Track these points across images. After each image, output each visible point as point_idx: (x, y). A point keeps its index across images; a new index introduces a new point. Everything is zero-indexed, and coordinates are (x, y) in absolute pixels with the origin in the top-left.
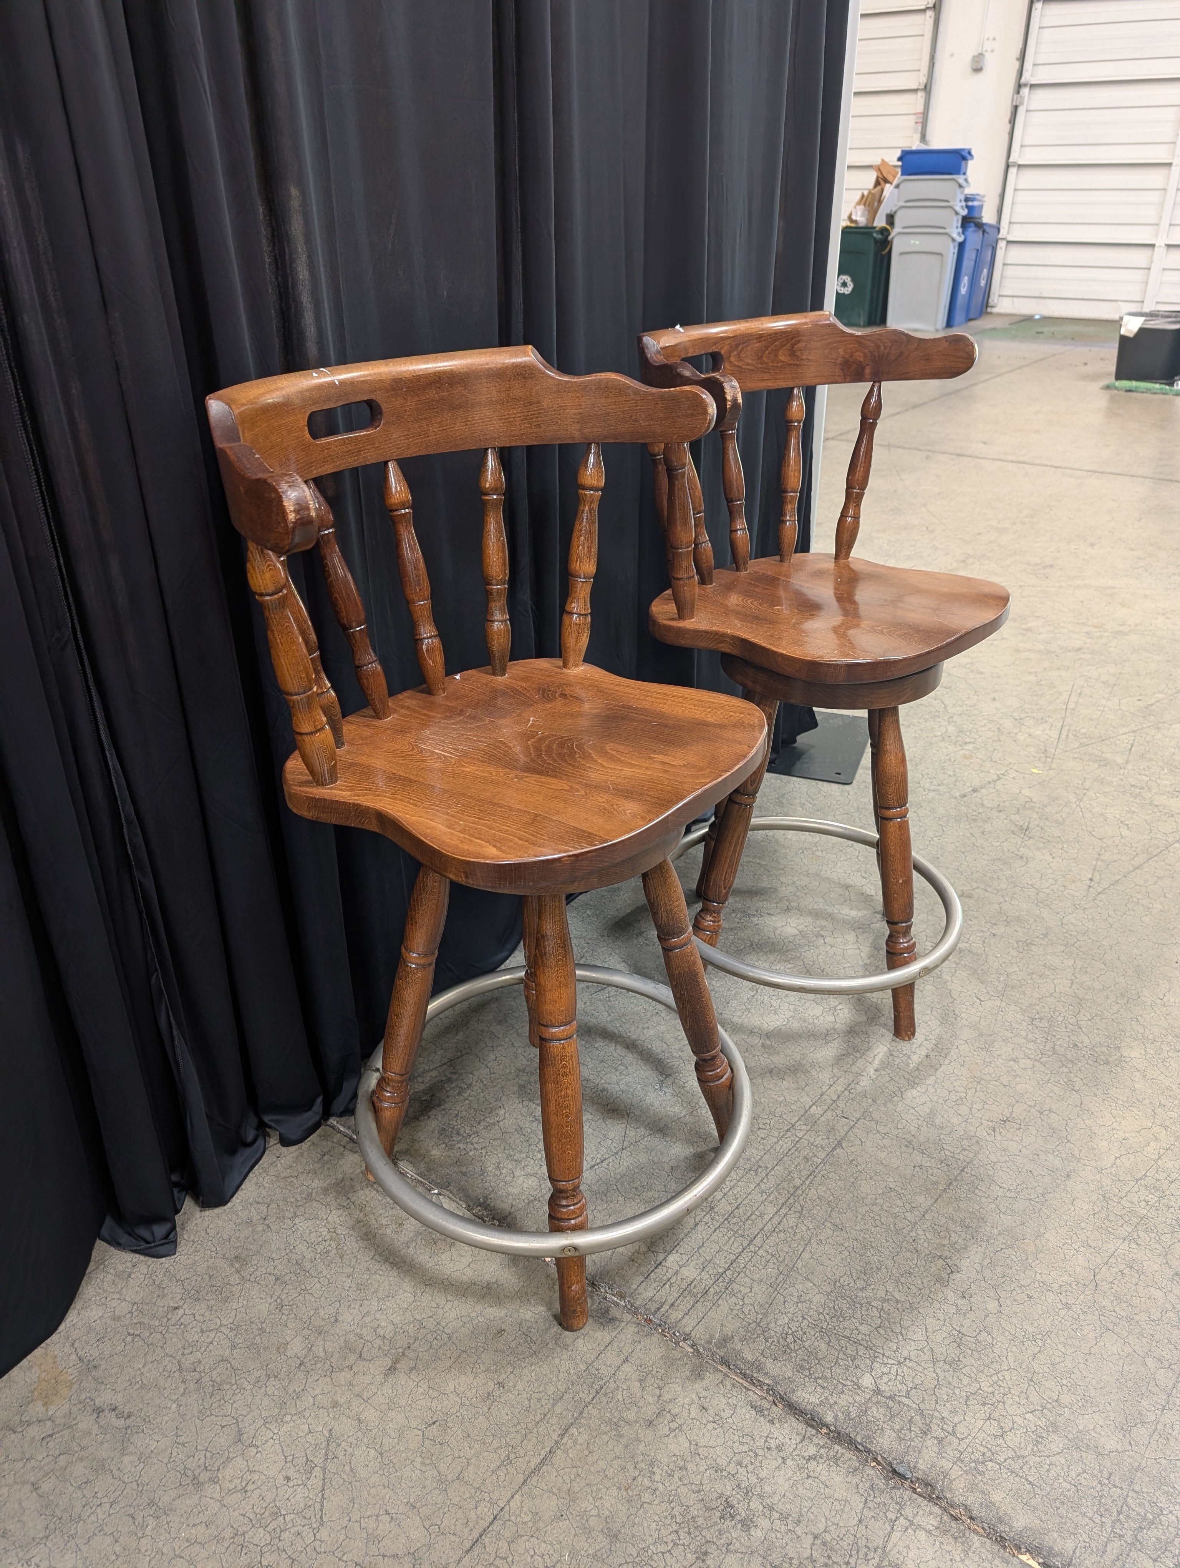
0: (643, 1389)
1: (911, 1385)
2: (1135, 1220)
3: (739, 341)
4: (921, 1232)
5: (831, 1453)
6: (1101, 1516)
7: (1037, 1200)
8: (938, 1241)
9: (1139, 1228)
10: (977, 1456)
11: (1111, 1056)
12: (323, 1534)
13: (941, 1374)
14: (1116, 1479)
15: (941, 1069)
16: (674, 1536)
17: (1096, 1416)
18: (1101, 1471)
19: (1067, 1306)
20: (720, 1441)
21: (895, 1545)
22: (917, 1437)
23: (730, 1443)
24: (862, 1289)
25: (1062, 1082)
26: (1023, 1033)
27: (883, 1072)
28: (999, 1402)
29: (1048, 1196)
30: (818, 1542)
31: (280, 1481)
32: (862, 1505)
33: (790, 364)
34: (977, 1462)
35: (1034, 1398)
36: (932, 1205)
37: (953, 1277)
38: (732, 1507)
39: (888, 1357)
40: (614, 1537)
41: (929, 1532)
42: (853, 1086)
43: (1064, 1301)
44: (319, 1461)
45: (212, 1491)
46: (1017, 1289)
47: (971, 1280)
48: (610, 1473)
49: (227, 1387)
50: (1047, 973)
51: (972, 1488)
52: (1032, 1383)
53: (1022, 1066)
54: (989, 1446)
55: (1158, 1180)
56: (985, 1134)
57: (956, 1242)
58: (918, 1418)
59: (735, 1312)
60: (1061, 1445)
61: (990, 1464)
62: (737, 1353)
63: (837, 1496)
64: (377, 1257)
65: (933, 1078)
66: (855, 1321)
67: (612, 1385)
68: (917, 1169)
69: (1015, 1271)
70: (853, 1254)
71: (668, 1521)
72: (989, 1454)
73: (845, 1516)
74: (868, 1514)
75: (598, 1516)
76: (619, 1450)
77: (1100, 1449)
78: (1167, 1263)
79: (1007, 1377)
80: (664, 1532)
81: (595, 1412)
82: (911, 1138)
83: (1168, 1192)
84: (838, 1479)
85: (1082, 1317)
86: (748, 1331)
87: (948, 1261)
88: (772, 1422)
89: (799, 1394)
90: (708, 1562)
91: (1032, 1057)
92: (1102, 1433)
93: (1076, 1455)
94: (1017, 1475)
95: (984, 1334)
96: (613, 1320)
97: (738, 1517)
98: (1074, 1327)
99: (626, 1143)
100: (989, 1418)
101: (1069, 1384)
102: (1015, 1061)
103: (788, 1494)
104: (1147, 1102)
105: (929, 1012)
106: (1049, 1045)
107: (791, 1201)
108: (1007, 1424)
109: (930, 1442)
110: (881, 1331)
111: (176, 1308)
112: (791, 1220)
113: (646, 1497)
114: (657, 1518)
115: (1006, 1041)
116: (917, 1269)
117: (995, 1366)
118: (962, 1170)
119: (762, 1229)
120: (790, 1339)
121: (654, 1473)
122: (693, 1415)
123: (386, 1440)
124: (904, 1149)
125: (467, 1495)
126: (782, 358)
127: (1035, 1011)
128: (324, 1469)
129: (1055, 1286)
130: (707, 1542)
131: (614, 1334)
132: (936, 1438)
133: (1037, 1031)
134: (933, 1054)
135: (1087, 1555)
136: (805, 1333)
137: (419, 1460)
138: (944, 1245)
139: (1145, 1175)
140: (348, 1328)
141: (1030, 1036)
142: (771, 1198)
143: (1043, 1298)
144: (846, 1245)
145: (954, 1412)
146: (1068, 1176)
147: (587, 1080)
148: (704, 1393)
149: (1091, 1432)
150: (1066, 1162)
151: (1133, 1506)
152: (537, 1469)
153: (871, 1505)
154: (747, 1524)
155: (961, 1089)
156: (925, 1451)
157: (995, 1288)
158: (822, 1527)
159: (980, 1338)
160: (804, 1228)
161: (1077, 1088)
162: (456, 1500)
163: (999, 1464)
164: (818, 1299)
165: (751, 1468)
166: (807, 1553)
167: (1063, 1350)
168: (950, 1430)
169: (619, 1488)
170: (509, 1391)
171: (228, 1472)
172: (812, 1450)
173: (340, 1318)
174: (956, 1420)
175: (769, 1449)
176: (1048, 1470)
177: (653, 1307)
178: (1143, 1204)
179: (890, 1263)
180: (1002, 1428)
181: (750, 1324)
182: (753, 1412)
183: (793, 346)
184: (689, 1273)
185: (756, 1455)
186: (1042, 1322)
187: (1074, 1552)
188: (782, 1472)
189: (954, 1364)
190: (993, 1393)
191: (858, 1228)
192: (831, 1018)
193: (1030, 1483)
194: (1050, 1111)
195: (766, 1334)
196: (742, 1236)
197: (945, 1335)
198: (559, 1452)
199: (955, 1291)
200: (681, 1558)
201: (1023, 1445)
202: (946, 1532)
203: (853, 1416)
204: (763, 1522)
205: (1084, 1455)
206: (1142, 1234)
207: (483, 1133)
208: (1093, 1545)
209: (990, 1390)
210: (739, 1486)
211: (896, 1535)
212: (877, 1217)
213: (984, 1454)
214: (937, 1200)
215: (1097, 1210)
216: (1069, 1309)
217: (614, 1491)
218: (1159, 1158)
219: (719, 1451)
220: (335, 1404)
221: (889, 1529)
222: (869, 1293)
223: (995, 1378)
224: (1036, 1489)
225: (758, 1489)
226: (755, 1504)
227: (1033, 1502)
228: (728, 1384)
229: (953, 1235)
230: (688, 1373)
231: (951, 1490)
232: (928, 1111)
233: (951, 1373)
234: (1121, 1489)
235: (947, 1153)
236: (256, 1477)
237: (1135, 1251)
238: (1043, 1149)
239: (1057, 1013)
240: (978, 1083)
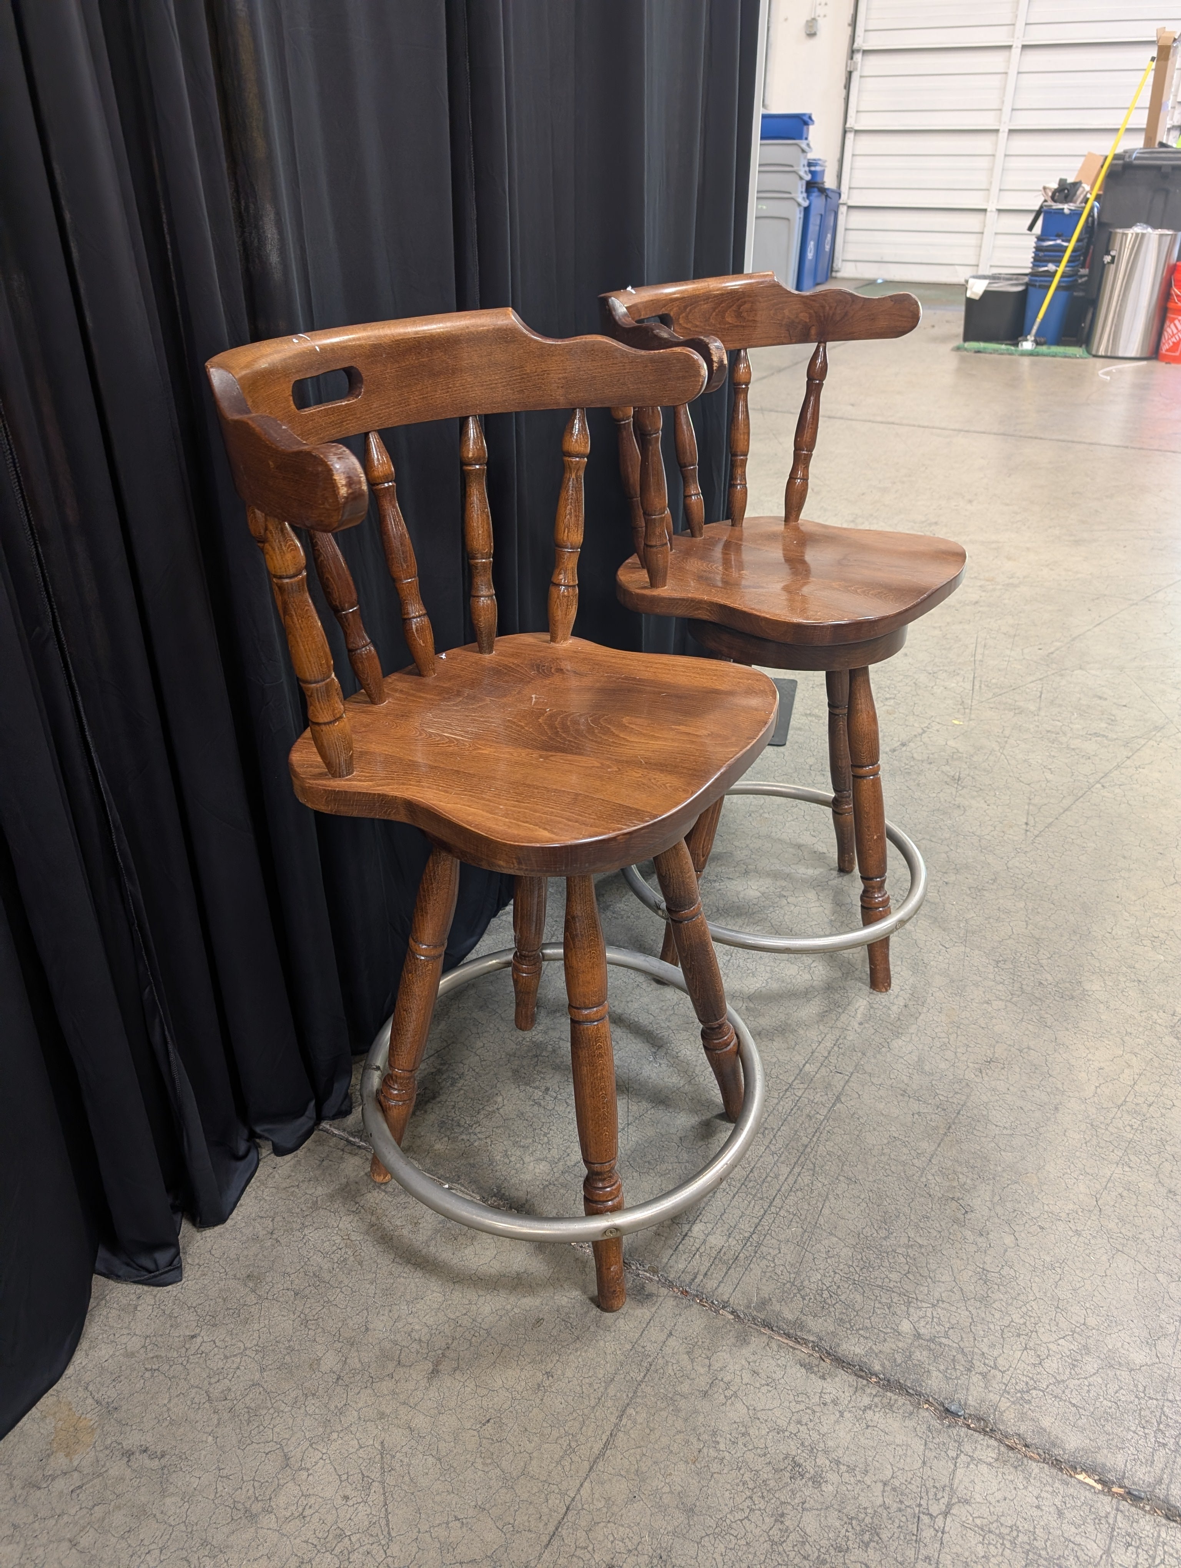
0: (692, 1361)
1: (948, 1325)
2: (1124, 1145)
3: (688, 302)
4: (930, 1177)
5: (885, 1401)
6: (1144, 1428)
7: (1032, 1134)
8: (948, 1184)
9: (1129, 1152)
10: (1021, 1386)
11: (1075, 991)
12: (394, 1549)
13: (974, 1311)
14: (1151, 1392)
15: (921, 1018)
16: (749, 1502)
17: (1122, 1334)
18: (1136, 1386)
19: (1078, 1233)
20: (776, 1403)
21: (961, 1481)
22: (962, 1374)
23: (786, 1404)
24: (885, 1238)
25: (1034, 1020)
26: (991, 976)
27: (867, 1025)
28: (1032, 1332)
29: (1042, 1130)
30: (888, 1488)
31: (339, 1501)
32: (922, 1447)
33: (737, 326)
34: (1022, 1392)
35: (1064, 1324)
36: (936, 1150)
37: (968, 1216)
38: (800, 1466)
39: (921, 1301)
40: (690, 1511)
41: (990, 1464)
42: (841, 1041)
44: (375, 1474)
45: (268, 1521)
46: (1029, 1221)
47: (986, 1218)
48: (675, 1448)
49: (264, 1412)
50: (1003, 916)
51: (1022, 1417)
52: (1059, 1310)
53: (996, 1008)
54: (1031, 1375)
55: (1137, 1104)
56: (973, 1076)
57: (965, 1184)
58: (960, 1356)
59: (768, 1274)
60: (1095, 1366)
61: (1034, 1392)
62: (778, 1314)
63: (898, 1441)
64: (397, 1260)
65: (915, 1026)
66: (884, 1269)
67: (661, 1361)
68: (916, 1116)
69: (1024, 1205)
70: (870, 1205)
71: (741, 1488)
72: (1031, 1383)
73: (908, 1460)
74: (930, 1455)
75: (671, 1492)
76: (679, 1425)
77: (1132, 1366)
78: (1160, 1182)
79: (1035, 1307)
80: (738, 1500)
81: (649, 1390)
82: (905, 1087)
83: (1148, 1115)
84: (896, 1425)
85: (1092, 1241)
86: (784, 1292)
87: (961, 1201)
88: (823, 1378)
89: (844, 1347)
90: (787, 1523)
91: (1003, 998)
92: (1131, 1349)
93: (1111, 1373)
94: (1061, 1399)
95: (1006, 1268)
96: (650, 1296)
97: (807, 1475)
98: (1087, 1252)
99: (631, 1118)
100: (1026, 1348)
101: (1092, 1307)
102: (988, 1003)
103: (851, 1446)
104: (1114, 1031)
105: (899, 963)
106: (1017, 985)
107: (802, 1159)
108: (1042, 1351)
109: (975, 1378)
110: (910, 1276)
111: (193, 1337)
112: (806, 1179)
113: (715, 1467)
114: (728, 1486)
115: (976, 985)
116: (933, 1213)
117: (1022, 1297)
118: (958, 1113)
119: (779, 1190)
120: (826, 1294)
121: (718, 1443)
122: (745, 1380)
123: (442, 1445)
124: (900, 1098)
125: (535, 1490)
126: (729, 320)
127: (997, 954)
128: (382, 1482)
129: (1063, 1215)
130: (782, 1503)
131: (653, 1310)
132: (981, 1373)
133: (1003, 973)
134: (911, 1003)
135: (1137, 1467)
136: (839, 1287)
137: (479, 1460)
138: (955, 1187)
139: (1125, 1101)
140: (381, 1336)
141: (998, 978)
142: (782, 1159)
143: (1054, 1227)
144: (862, 1197)
145: (992, 1346)
146: (1056, 1109)
148: (752, 1358)
149: (1121, 1350)
150: (1052, 1096)
151: (1170, 1415)
152: (602, 1454)
153: (930, 1445)
154: (817, 1481)
155: (943, 1035)
156: (972, 1387)
157: (1008, 1223)
158: (888, 1473)
159: (1003, 1272)
160: (820, 1185)
161: (1049, 1024)
162: (525, 1496)
163: (1043, 1391)
164: (846, 1252)
165: (811, 1425)
166: (879, 1501)
167: (1081, 1275)
168: (992, 1364)
169: (687, 1462)
170: (559, 1380)
171: (281, 1500)
172: (866, 1401)
173: (371, 1326)
174: (996, 1354)
175: (825, 1404)
176: (1088, 1391)
177: (687, 1278)
178: (1128, 1128)
179: (906, 1210)
180: (1039, 1356)
181: (784, 1284)
182: (804, 1370)
183: (739, 307)
184: (717, 1240)
185: (814, 1412)
186: (1057, 1251)
187: (1126, 1466)
188: (842, 1426)
189: (984, 1300)
190: (1025, 1324)
191: (871, 1179)
192: (807, 976)
193: (1074, 1405)
194: (1029, 1048)
195: (802, 1293)
196: (762, 1199)
197: (970, 1273)
198: (621, 1434)
199: (972, 1230)
200: (759, 1523)
201: (1061, 1370)
202: (1005, 1462)
203: (899, 1361)
204: (832, 1477)
205: (1118, 1373)
206: (1132, 1157)
207: (485, 1122)
208: (1141, 1457)
209: (1022, 1321)
210: (802, 1444)
211: (960, 1472)
212: (887, 1167)
213: (1027, 1383)
214: (939, 1144)
215: (1088, 1139)
216: (1080, 1235)
217: (682, 1466)
218: (1135, 1083)
219: (777, 1412)
220: (382, 1415)
221: (953, 1467)
222: (892, 1241)
223: (1024, 1309)
224: (1081, 1410)
225: (822, 1445)
226: (822, 1460)
227: (1080, 1423)
228: (774, 1345)
229: (961, 1176)
230: (733, 1340)
231: (1003, 1421)
232: (916, 1059)
233: (983, 1309)
234: (1157, 1400)
235: (942, 1098)
236: (312, 1500)
237: (1129, 1174)
238: (1029, 1085)
239: (1018, 954)
240: (958, 1027)
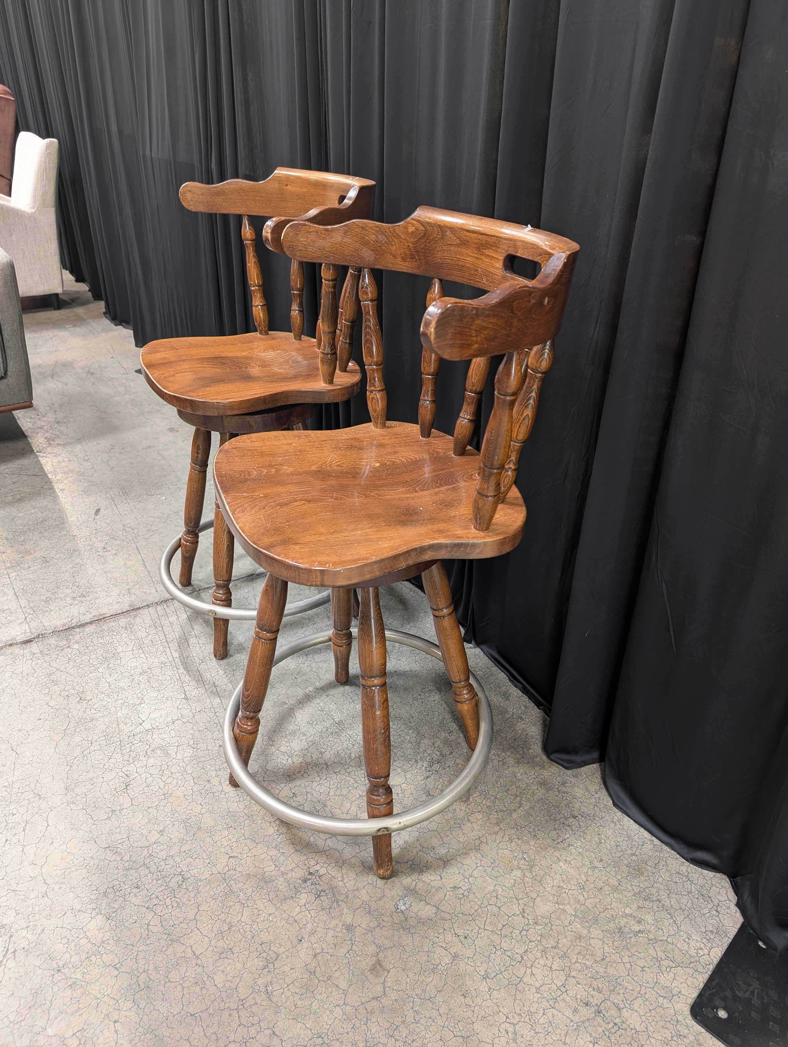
1: (59, 657)
4: (109, 700)
7: (72, 761)
9: (9, 796)
10: (17, 661)
11: (108, 904)
13: (51, 668)
15: (192, 781)
19: (20, 730)
21: (25, 626)
22: (43, 648)
24: (109, 664)
25: (120, 846)
26: (178, 859)
27: (216, 748)
28: (22, 679)
29: (68, 768)
34: (16, 659)
35: (9, 690)
36: (117, 714)
37: (79, 698)
39: (76, 657)
41: (17, 635)
42: (219, 727)
43: (23, 731)
46: (48, 717)
51: (12, 653)
52: (14, 694)
53: (153, 832)
54: (15, 666)
55: (15, 834)
58: (48, 652)
59: (143, 624)
61: (11, 662)
62: (127, 618)
63: (54, 620)
65: (190, 772)
66: (100, 655)
67: (152, 585)
68: (141, 722)
69: (54, 722)
70: (126, 670)
71: (96, 583)
73: (47, 619)
74: (41, 625)
75: (116, 571)
76: (129, 580)
79: (25, 688)
80: (94, 581)
81: (147, 579)
84: (58, 623)
85: (11, 732)
86: (131, 624)
88: (94, 616)
89: (94, 626)
90: (75, 587)
91: (154, 846)
95: (47, 692)
97: (78, 597)
98: (11, 725)
100: (22, 672)
102: (161, 831)
105: (246, 811)
108: (14, 676)
109: (37, 651)
112: (163, 658)
115: (181, 841)
116: (96, 688)
117: (34, 687)
119: (169, 647)
120: (115, 633)
122: (120, 599)
124: (158, 724)
127: (190, 889)
129: (31, 733)
132: (36, 654)
133: (172, 871)
134: (208, 786)
136: (112, 638)
138: (94, 705)
139: (24, 830)
141: (171, 862)
143: (33, 724)
144: (132, 670)
145: (36, 663)
147: (315, 623)
148: (123, 604)
152: (144, 563)
154: (74, 598)
155: (168, 781)
156: (37, 648)
157: (58, 710)
158: (52, 613)
159: (47, 689)
160: (155, 661)
161: (108, 851)
162: (154, 548)
163: (8, 665)
164: (120, 649)
165: (87, 605)
166: (50, 606)
167: (10, 714)
168: (33, 659)
177: (170, 604)
180: (15, 673)
184: (173, 618)
192: (283, 749)
194: (109, 818)
196: (173, 640)
199: (73, 695)
206: (5, 794)
209: (29, 679)
210: (86, 600)
212: (133, 689)
213: (15, 663)
214: (117, 718)
215: (37, 784)
218: (23, 851)
219: (101, 601)
222: (104, 665)
223: (30, 684)
225: (80, 604)
226: (76, 602)
228: (119, 611)
229: (95, 712)
232: (169, 752)
235: (136, 742)
237: (4, 782)
238: (92, 791)
239: (175, 905)
240: (164, 795)
